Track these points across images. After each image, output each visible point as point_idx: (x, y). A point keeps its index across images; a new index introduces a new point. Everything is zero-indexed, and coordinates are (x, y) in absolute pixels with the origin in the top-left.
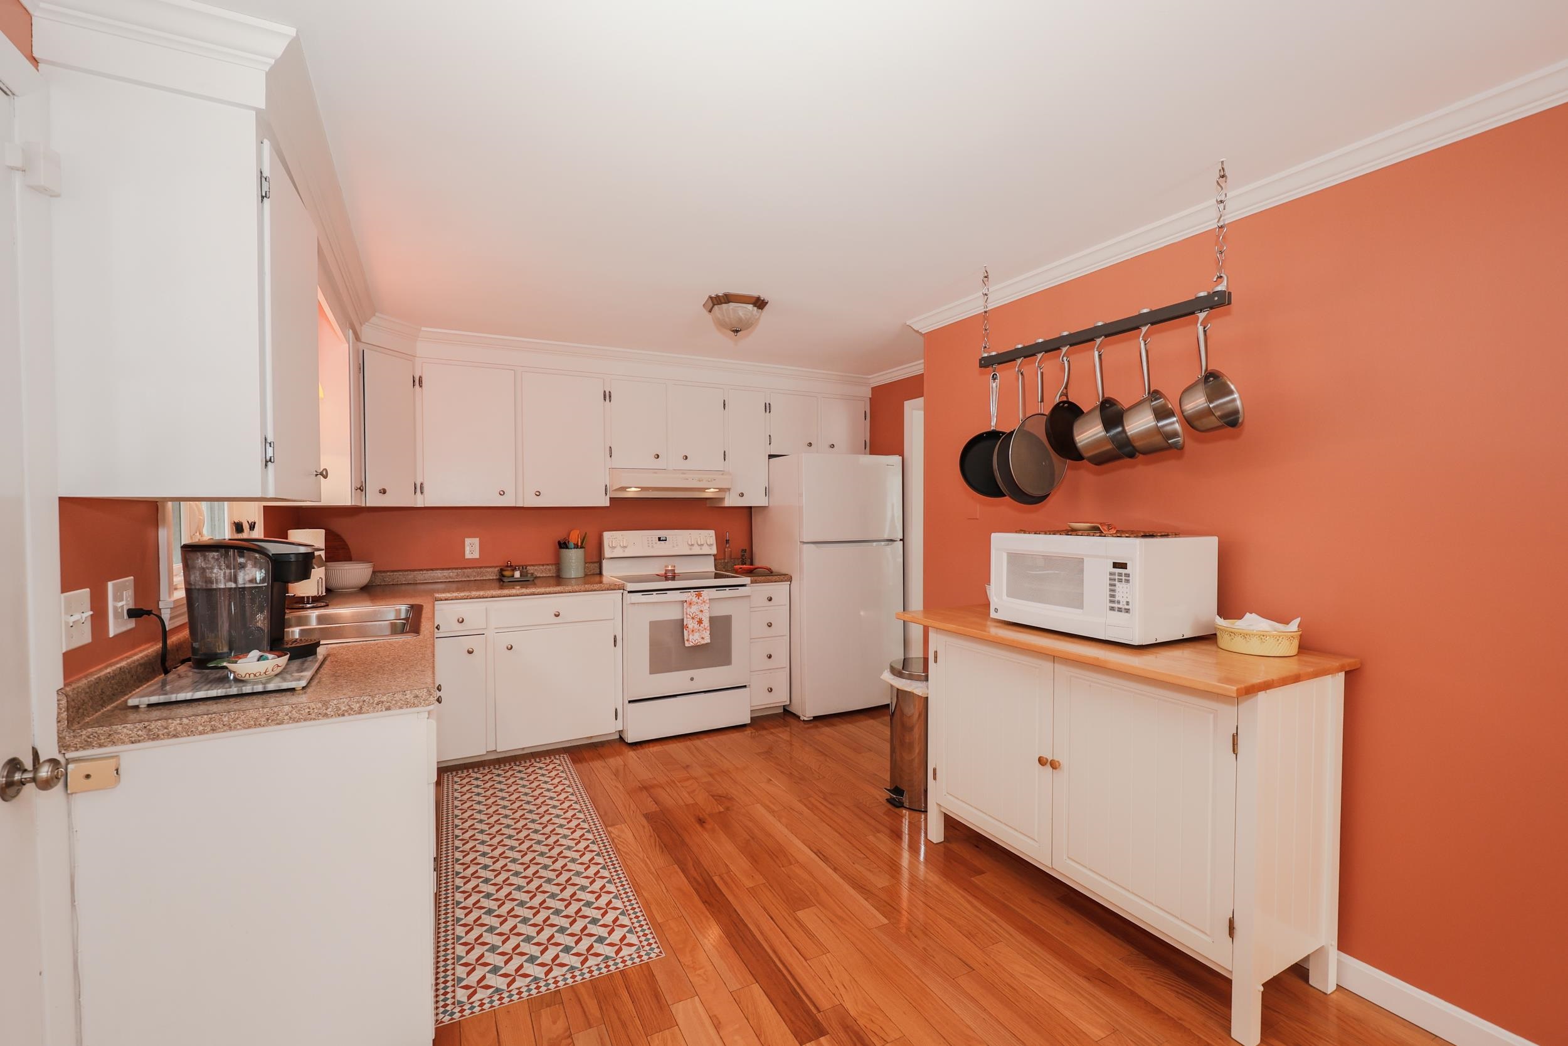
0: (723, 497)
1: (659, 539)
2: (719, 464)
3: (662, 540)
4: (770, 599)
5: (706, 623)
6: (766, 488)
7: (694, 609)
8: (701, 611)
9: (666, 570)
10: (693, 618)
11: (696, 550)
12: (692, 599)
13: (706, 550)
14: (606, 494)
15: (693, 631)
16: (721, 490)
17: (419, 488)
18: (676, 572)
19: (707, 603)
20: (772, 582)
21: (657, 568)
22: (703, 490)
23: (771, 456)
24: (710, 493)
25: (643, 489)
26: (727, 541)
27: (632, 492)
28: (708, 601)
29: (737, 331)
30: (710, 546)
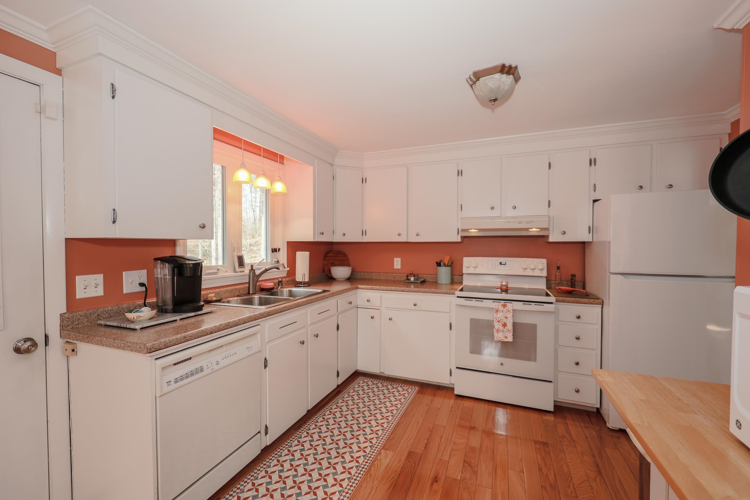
0: (548, 235)
1: (501, 263)
2: (544, 211)
3: (503, 264)
4: (579, 317)
5: (510, 326)
6: (590, 227)
7: (500, 315)
8: (506, 318)
9: (501, 285)
10: (498, 321)
11: (529, 273)
12: (498, 308)
13: (537, 273)
14: (458, 234)
15: (498, 331)
16: (543, 229)
17: (364, 233)
19: (511, 313)
20: (581, 303)
22: (527, 229)
23: (595, 201)
24: (534, 231)
25: (481, 230)
26: (558, 268)
27: (473, 232)
28: (512, 311)
30: (541, 270)
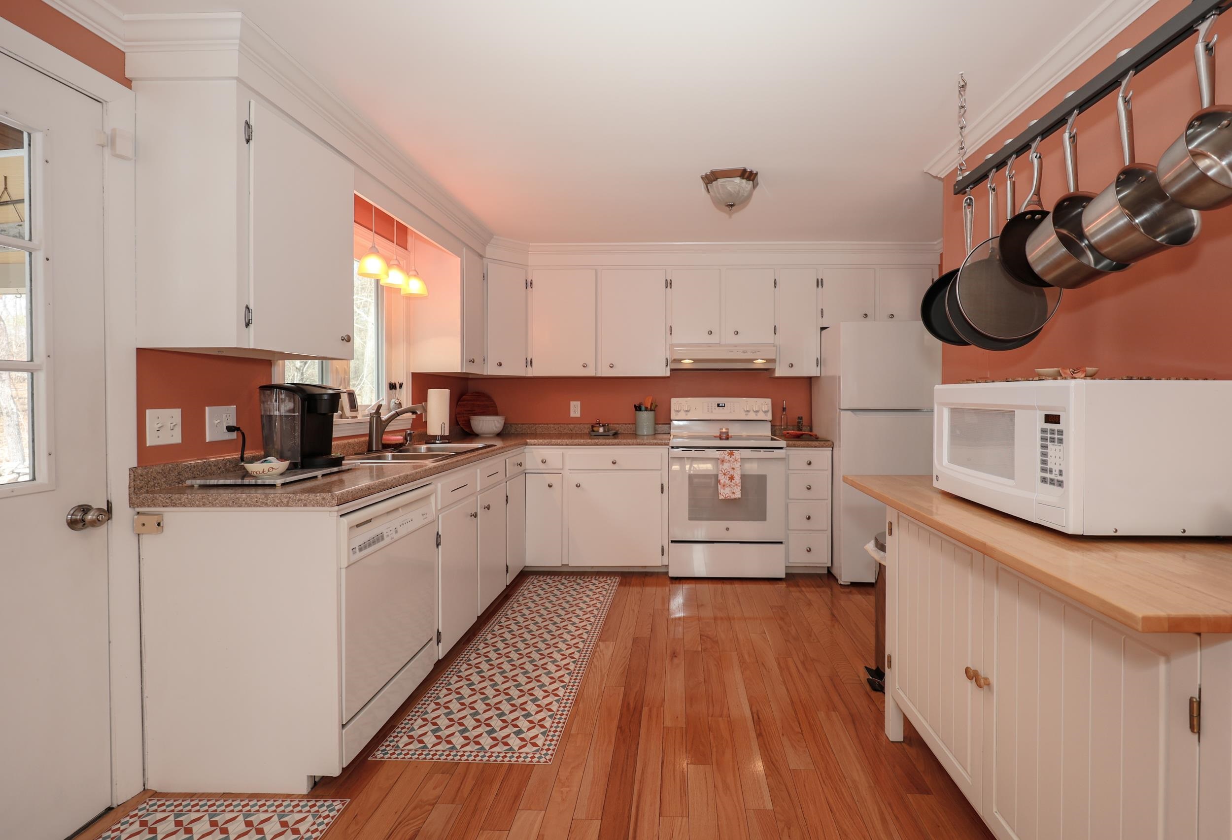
0: (774, 368)
1: (718, 405)
2: (769, 338)
3: (721, 406)
4: (810, 464)
5: (737, 479)
6: (817, 359)
7: (726, 466)
8: (733, 469)
9: (721, 432)
10: (724, 474)
11: (752, 416)
12: (724, 457)
13: (761, 416)
14: (667, 366)
15: (724, 486)
16: (769, 361)
17: (529, 363)
18: (730, 434)
19: (739, 462)
20: (812, 447)
21: (715, 430)
22: (751, 361)
23: (823, 329)
24: (759, 363)
25: (696, 361)
26: (784, 409)
27: (687, 363)
28: (739, 460)
29: (732, 206)
30: (766, 412)
